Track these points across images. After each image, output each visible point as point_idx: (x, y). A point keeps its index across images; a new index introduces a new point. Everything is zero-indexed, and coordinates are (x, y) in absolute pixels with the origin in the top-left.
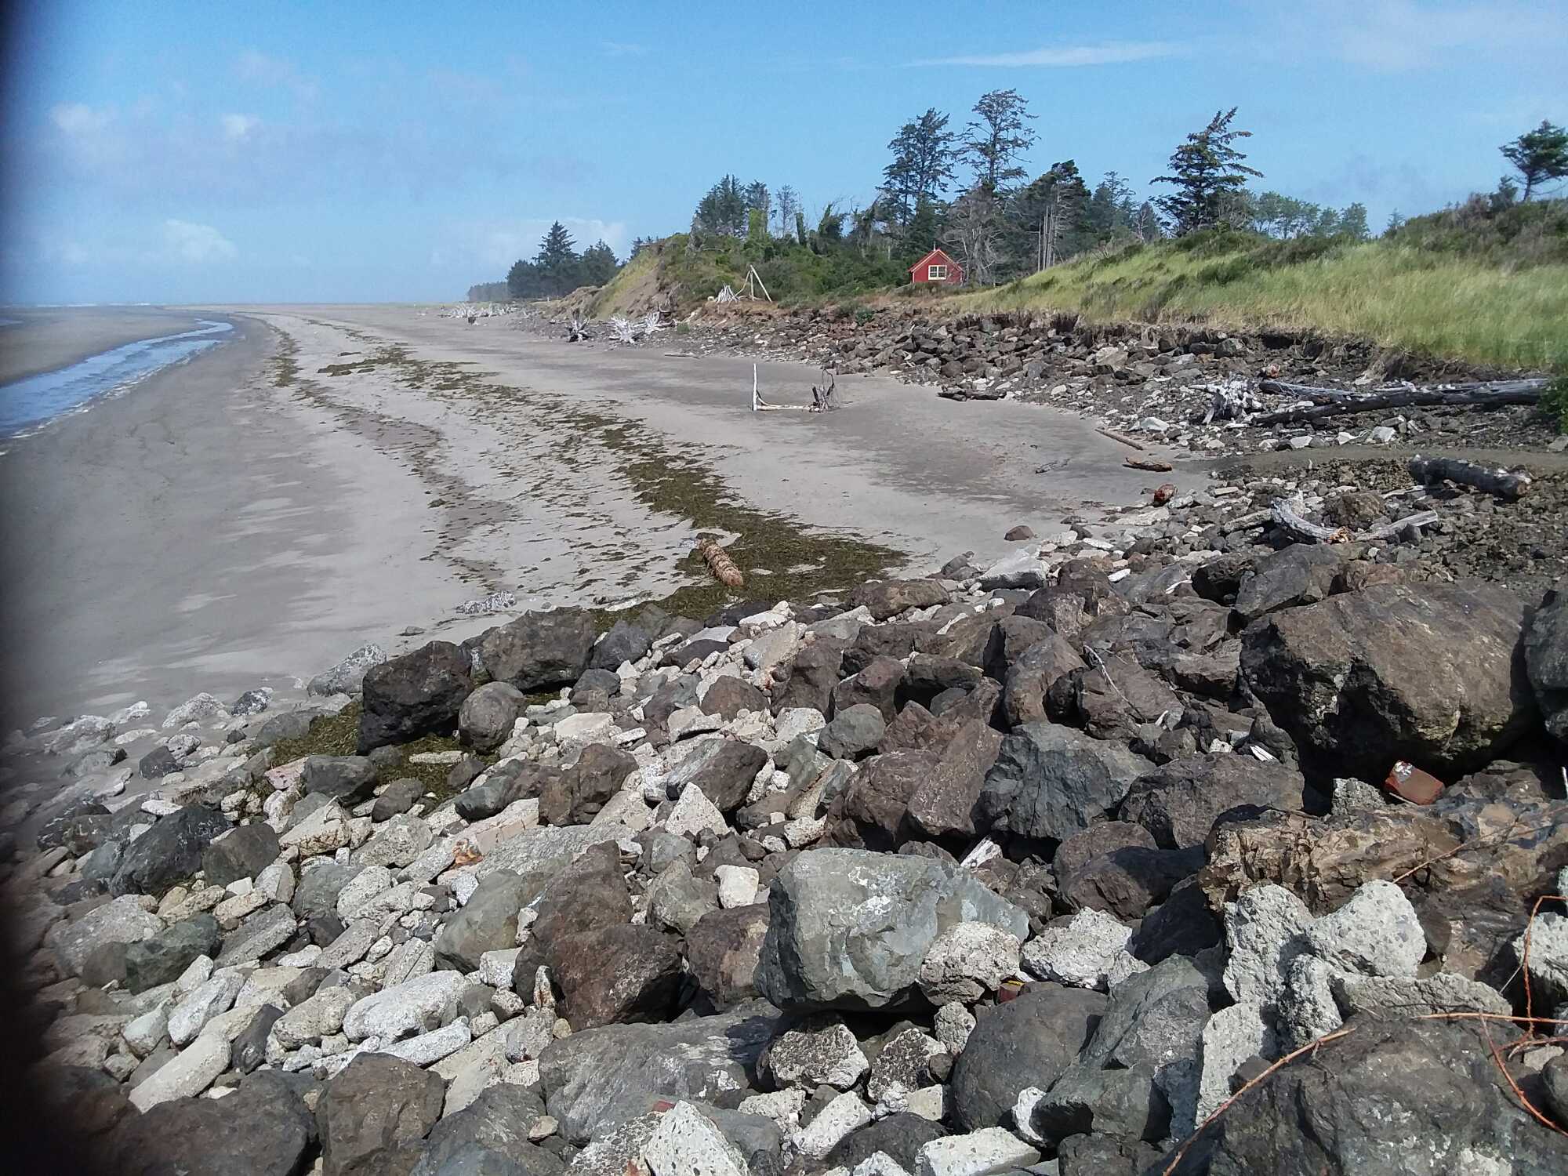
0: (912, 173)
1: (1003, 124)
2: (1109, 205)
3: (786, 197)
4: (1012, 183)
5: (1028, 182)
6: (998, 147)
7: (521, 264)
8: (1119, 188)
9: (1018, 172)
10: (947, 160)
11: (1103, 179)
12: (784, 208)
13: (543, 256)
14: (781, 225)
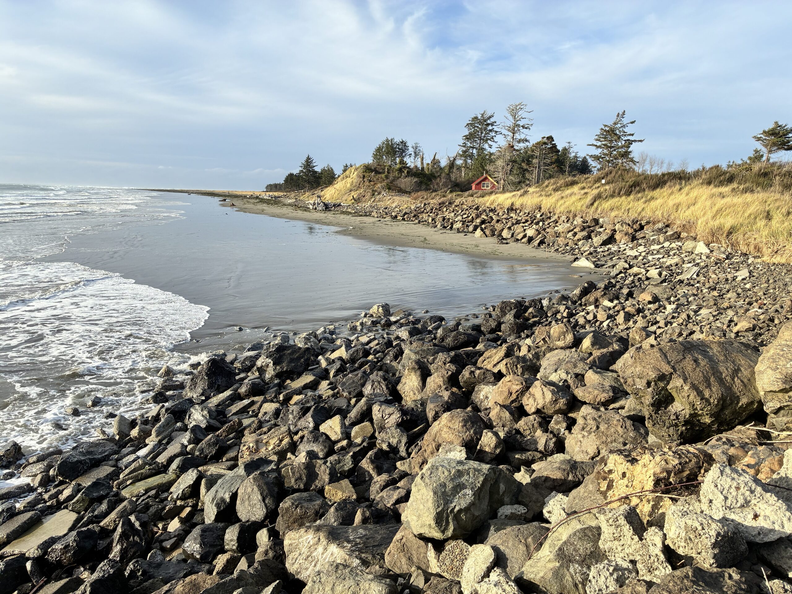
0: (476, 139)
2: (568, 156)
3: (416, 148)
4: (522, 145)
5: (530, 145)
6: (516, 129)
7: (291, 175)
8: (572, 149)
9: (527, 141)
10: (493, 134)
11: (567, 145)
12: (415, 153)
13: (302, 171)
14: (413, 161)
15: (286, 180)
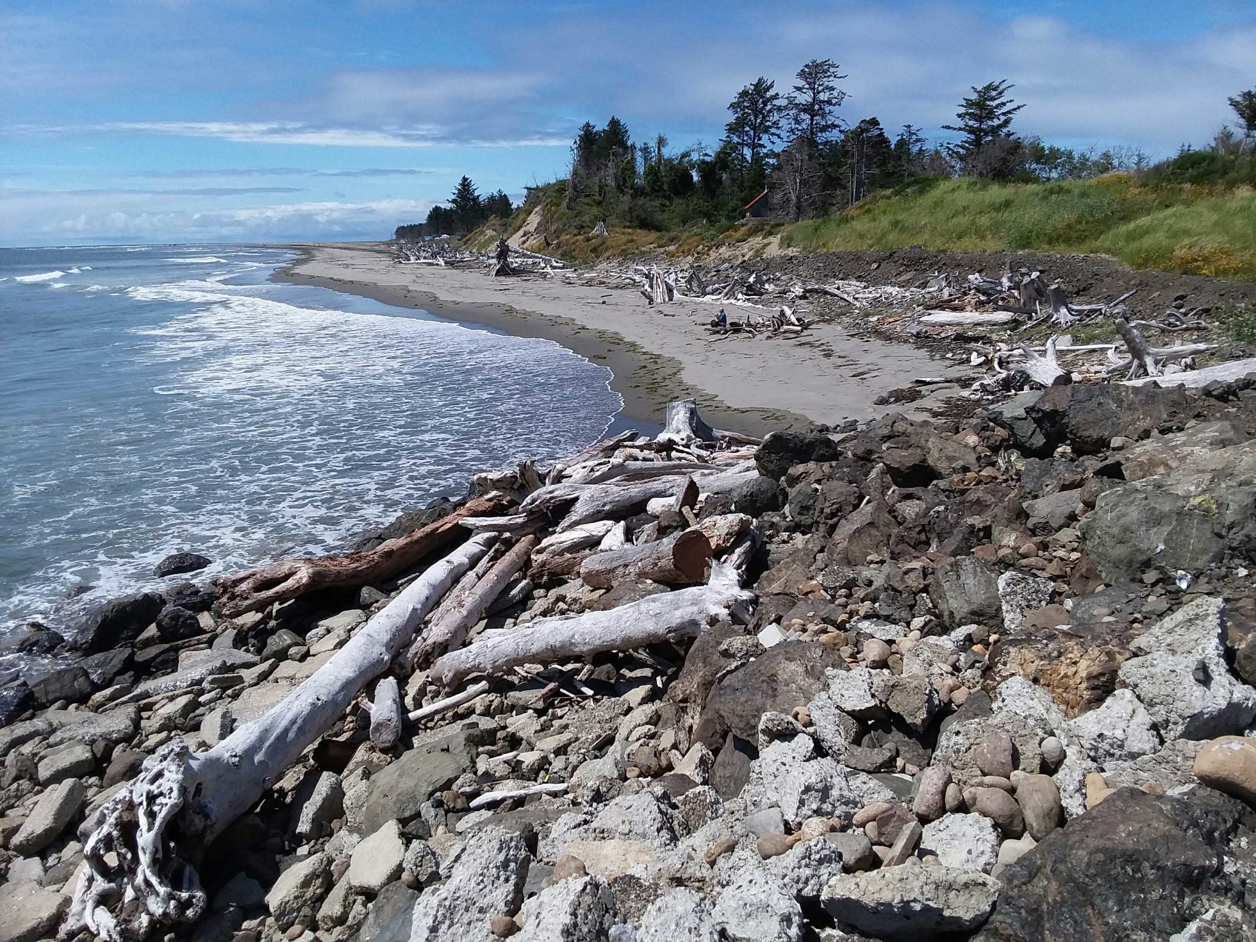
0: (747, 129)
1: (820, 88)
2: (908, 153)
4: (829, 136)
6: (816, 107)
7: (437, 209)
8: (914, 137)
9: (834, 126)
11: (902, 130)
13: (454, 201)
15: (430, 217)
